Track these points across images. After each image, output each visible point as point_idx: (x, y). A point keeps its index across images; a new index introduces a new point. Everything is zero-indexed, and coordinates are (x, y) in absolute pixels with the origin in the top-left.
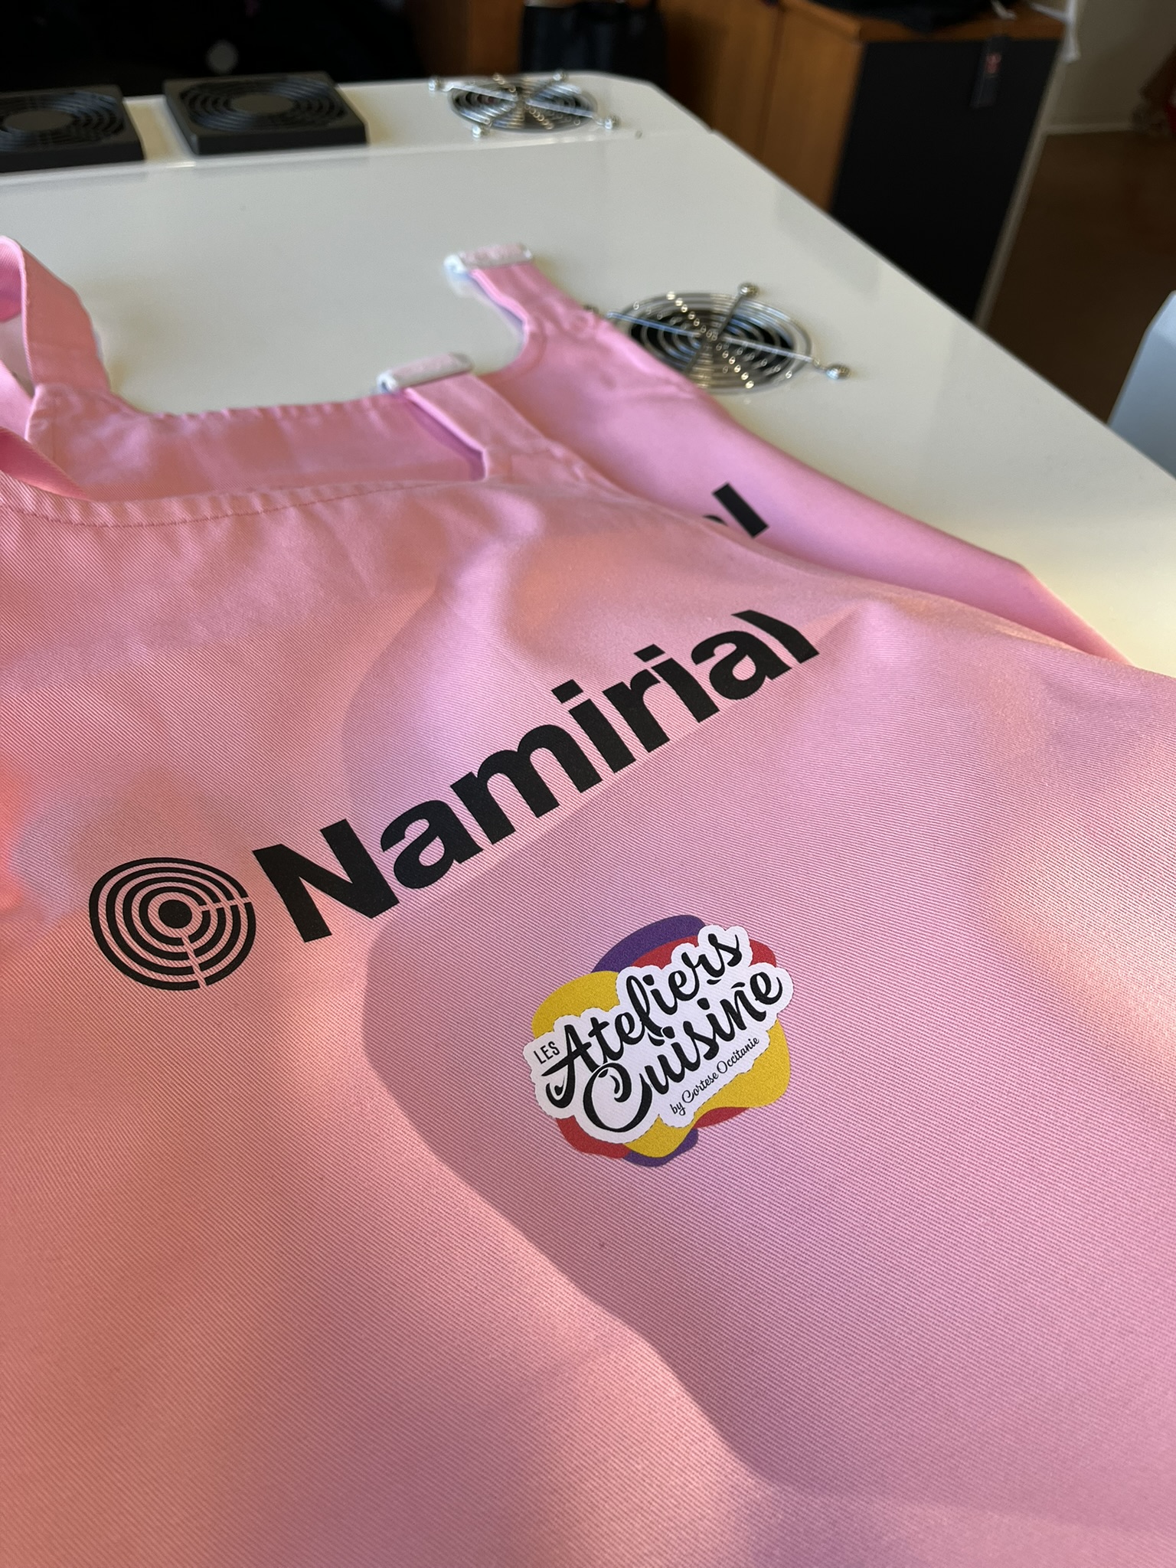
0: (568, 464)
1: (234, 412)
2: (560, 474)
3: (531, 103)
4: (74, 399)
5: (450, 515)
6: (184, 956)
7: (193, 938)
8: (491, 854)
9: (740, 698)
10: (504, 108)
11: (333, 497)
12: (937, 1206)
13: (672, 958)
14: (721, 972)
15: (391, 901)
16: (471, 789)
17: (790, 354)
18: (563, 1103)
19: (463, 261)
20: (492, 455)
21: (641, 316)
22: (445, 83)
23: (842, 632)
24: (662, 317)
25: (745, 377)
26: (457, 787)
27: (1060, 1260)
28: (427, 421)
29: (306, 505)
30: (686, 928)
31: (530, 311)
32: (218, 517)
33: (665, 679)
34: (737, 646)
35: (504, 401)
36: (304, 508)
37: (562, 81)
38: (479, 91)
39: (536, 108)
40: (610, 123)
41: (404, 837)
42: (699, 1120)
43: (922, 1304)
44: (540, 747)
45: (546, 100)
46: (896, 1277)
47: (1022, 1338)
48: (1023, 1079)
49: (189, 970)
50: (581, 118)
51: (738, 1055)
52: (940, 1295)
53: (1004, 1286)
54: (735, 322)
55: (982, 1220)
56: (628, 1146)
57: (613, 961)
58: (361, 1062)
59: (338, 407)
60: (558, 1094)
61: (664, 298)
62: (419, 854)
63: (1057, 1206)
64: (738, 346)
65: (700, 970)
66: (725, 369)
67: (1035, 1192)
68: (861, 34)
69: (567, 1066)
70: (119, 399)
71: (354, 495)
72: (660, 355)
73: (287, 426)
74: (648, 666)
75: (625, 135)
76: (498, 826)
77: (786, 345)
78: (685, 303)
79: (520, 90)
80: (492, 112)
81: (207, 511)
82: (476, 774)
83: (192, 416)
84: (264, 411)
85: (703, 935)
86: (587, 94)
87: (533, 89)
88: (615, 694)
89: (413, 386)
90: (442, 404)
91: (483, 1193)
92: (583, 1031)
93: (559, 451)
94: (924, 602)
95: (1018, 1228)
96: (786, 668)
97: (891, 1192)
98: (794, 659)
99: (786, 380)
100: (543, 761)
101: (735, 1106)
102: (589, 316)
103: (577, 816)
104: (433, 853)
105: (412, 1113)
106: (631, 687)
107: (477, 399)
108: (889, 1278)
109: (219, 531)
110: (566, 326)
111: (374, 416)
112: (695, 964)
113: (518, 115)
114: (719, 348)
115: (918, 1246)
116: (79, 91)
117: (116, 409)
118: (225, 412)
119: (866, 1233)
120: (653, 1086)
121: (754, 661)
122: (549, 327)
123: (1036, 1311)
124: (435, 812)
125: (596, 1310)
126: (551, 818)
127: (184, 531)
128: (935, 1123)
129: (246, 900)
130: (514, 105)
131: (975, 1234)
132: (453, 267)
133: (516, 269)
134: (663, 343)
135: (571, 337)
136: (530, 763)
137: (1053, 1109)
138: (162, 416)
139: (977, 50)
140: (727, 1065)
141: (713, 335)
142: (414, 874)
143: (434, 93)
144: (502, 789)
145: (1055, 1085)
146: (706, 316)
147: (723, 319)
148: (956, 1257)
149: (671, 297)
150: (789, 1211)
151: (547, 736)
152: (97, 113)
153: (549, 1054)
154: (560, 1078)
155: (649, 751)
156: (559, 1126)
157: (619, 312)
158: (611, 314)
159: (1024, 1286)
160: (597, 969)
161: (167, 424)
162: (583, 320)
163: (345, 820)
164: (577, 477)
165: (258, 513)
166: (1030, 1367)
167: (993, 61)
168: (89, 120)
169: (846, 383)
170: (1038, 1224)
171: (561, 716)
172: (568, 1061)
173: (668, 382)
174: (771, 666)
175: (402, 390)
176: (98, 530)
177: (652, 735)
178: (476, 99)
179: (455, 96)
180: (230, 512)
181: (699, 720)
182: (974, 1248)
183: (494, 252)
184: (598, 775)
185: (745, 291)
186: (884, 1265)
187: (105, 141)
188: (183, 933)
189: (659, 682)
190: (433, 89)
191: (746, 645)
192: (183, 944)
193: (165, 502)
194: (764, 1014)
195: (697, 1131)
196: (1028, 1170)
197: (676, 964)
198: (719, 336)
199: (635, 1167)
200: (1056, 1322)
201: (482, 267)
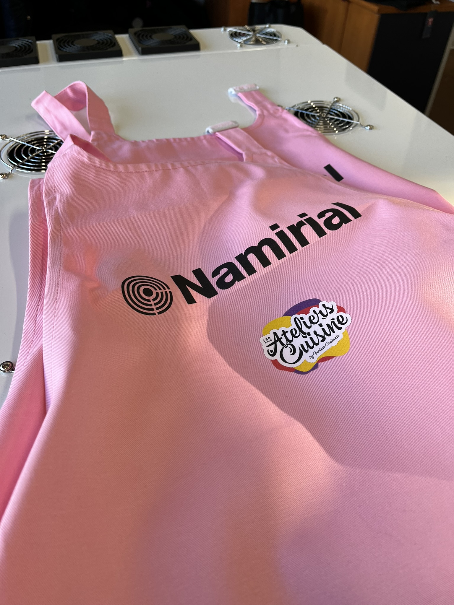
0: (273, 157)
1: (157, 140)
2: (270, 161)
3: (258, 35)
4: (104, 135)
5: (234, 172)
6: (151, 305)
7: (154, 300)
8: (249, 279)
9: (334, 230)
10: (249, 37)
11: (194, 165)
12: (399, 386)
13: (310, 311)
14: (327, 315)
15: (216, 293)
16: (242, 258)
17: (352, 121)
18: (273, 355)
19: (235, 90)
20: (247, 154)
21: (298, 109)
22: (227, 28)
23: (370, 209)
24: (306, 109)
25: (335, 129)
26: (237, 258)
27: (440, 402)
28: (223, 143)
29: (186, 167)
30: (315, 302)
31: (258, 107)
32: (157, 170)
33: (308, 223)
34: (333, 213)
35: (250, 137)
36: (185, 168)
37: (269, 27)
38: (239, 31)
39: (260, 37)
40: (286, 42)
41: (219, 274)
42: (319, 360)
43: (393, 416)
44: (265, 245)
45: (264, 34)
46: (384, 407)
47: (426, 426)
48: (429, 347)
49: (153, 310)
50: (276, 40)
51: (332, 341)
52: (399, 413)
53: (421, 410)
54: (332, 110)
55: (414, 390)
56: (295, 368)
57: (290, 313)
58: (207, 341)
59: (192, 139)
60: (271, 352)
61: (307, 102)
62: (225, 279)
63: (439, 386)
64: (333, 119)
65: (320, 315)
66: (328, 127)
67: (432, 381)
68: (379, 12)
69: (274, 344)
70: (119, 136)
71: (202, 164)
72: (305, 122)
73: (175, 145)
74: (303, 219)
75: (292, 46)
76: (251, 270)
77: (350, 118)
78: (314, 104)
79: (254, 31)
80: (244, 38)
81: (153, 168)
82: (243, 254)
83: (143, 141)
84: (168, 140)
85: (320, 305)
86: (278, 32)
87: (258, 30)
88: (291, 228)
89: (219, 131)
90: (229, 137)
91: (247, 380)
92: (280, 334)
93: (269, 153)
94: (399, 200)
95: (426, 392)
96: (350, 220)
97: (384, 382)
98: (353, 217)
99: (350, 130)
100: (266, 250)
101: (331, 356)
102: (280, 108)
103: (278, 267)
104: (229, 278)
105: (224, 356)
106: (297, 226)
107: (241, 136)
108: (382, 408)
109: (158, 175)
110: (271, 112)
111: (205, 142)
112: (318, 313)
113: (253, 39)
114: (326, 119)
115: (392, 398)
116: (99, 32)
117: (118, 139)
118: (155, 140)
119: (375, 394)
120: (303, 350)
121: (339, 218)
122: (265, 112)
123: (431, 417)
124: (230, 266)
125: (285, 414)
126: (269, 268)
127: (146, 174)
128: (399, 360)
129: (170, 290)
130: (251, 36)
131: (411, 394)
132: (231, 92)
133: (253, 92)
134: (306, 118)
135: (273, 115)
136: (262, 250)
137: (439, 356)
138: (133, 141)
139: (425, 16)
140: (328, 344)
141: (324, 115)
142: (223, 284)
143: (223, 32)
144: (252, 258)
145: (440, 348)
146: (321, 108)
147: (328, 109)
148: (405, 401)
149: (309, 102)
150: (349, 388)
151: (268, 242)
152: (106, 40)
153: (268, 340)
154: (272, 348)
155: (302, 247)
156: (272, 362)
157: (290, 107)
158: (287, 108)
159: (427, 410)
160: (284, 315)
161: (135, 144)
162: (278, 110)
163: (200, 268)
164: (276, 162)
165: (170, 169)
166: (429, 434)
167: (431, 20)
168: (103, 43)
169: (373, 131)
170: (433, 391)
171: (272, 235)
172: (275, 343)
173: (308, 130)
174: (345, 220)
175: (214, 133)
176: (119, 173)
177: (304, 242)
178: (238, 34)
179: (231, 33)
180: (161, 169)
181: (320, 237)
182: (411, 399)
183: (246, 87)
184: (285, 254)
185: (336, 99)
186: (381, 404)
187: (109, 50)
188: (151, 298)
189: (306, 224)
190: (223, 31)
191: (336, 213)
192: (150, 301)
193: (140, 165)
194: (341, 328)
195: (318, 364)
196: (430, 375)
197: (311, 313)
198: (326, 115)
199: (297, 374)
200: (438, 421)
201: (241, 92)
